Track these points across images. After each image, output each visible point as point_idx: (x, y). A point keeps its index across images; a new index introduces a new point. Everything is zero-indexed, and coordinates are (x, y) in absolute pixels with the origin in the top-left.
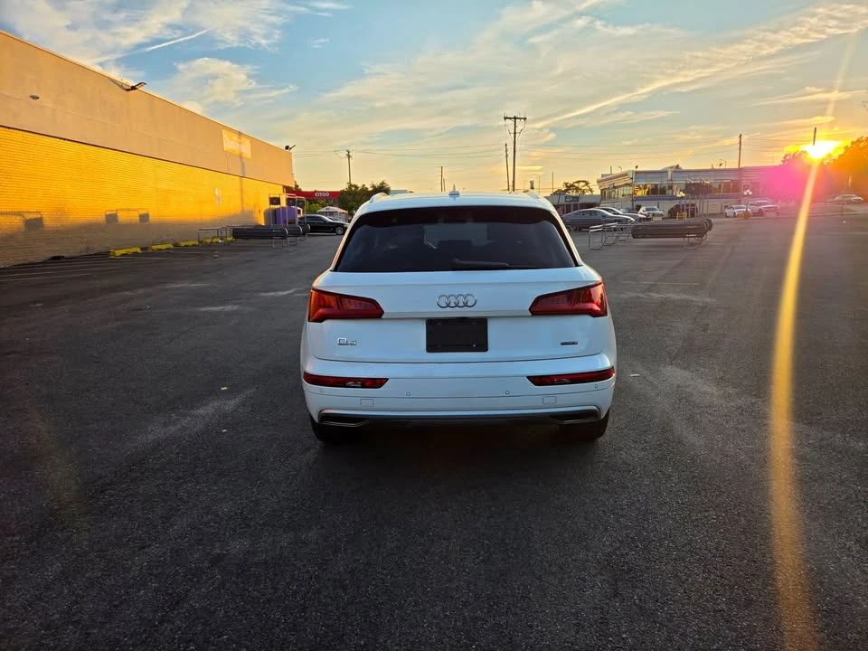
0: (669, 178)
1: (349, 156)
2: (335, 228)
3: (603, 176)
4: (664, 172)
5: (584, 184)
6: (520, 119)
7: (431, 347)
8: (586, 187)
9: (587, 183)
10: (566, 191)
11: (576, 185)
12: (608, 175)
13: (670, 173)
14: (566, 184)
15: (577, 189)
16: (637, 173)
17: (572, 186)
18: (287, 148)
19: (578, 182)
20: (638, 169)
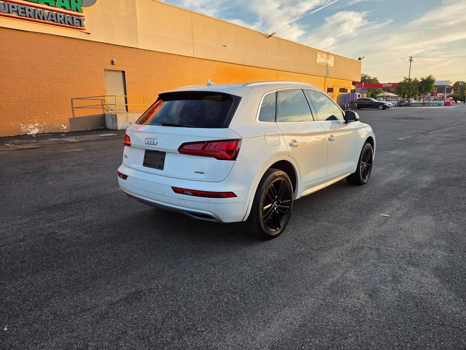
1: (411, 60)
2: (378, 106)
18: (360, 59)
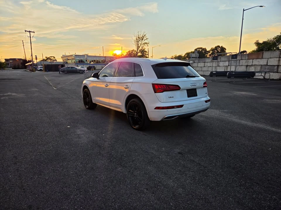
0: (86, 58)
3: (63, 55)
4: (83, 56)
5: (53, 58)
6: (32, 32)
7: (189, 96)
8: (54, 59)
9: (54, 58)
10: (47, 60)
11: (50, 58)
12: (64, 55)
13: (86, 56)
14: (46, 57)
15: (51, 59)
16: (76, 55)
17: (49, 58)
19: (51, 57)
20: (76, 54)
